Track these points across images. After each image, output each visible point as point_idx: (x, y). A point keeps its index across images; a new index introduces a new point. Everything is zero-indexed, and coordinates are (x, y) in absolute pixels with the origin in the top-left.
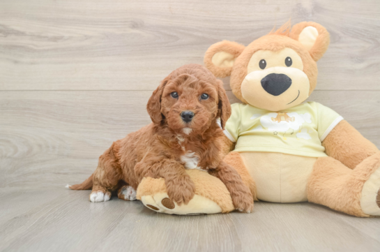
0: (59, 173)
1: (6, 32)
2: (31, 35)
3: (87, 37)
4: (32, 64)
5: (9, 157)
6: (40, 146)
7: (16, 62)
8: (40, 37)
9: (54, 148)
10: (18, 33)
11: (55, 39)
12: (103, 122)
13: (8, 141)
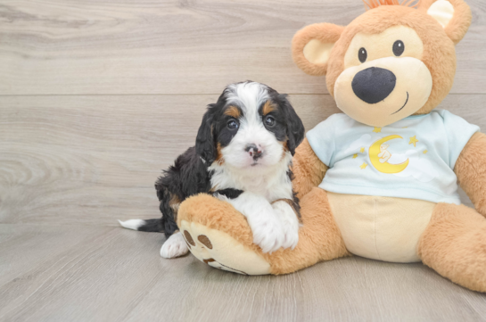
0: (85, 206)
1: (11, 15)
2: (45, 20)
3: (119, 21)
4: (47, 58)
5: (21, 184)
6: (60, 169)
7: (26, 57)
8: (55, 21)
9: (78, 172)
10: (27, 17)
11: (76, 24)
12: (142, 138)
13: (19, 163)
